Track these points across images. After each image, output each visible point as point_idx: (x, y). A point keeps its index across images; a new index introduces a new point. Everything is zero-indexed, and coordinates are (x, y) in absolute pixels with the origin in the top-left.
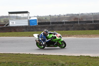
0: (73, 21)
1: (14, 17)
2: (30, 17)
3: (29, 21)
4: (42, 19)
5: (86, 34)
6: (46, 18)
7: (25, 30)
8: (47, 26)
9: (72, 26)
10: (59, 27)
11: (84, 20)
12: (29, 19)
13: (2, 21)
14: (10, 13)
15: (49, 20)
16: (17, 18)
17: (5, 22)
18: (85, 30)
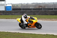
0: (38, 8)
4: (15, 6)
5: (49, 18)
6: (17, 5)
7: (2, 14)
8: (19, 12)
9: (38, 12)
10: (28, 12)
11: (47, 8)
12: (5, 6)
15: (19, 7)
18: (47, 15)
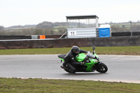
1: (74, 24)
2: (99, 25)
3: (98, 31)
4: (118, 28)
6: (123, 26)
7: (91, 44)
8: (125, 39)
12: (97, 27)
13: (56, 30)
14: (68, 18)
15: (128, 29)
16: (80, 26)
17: (61, 31)
